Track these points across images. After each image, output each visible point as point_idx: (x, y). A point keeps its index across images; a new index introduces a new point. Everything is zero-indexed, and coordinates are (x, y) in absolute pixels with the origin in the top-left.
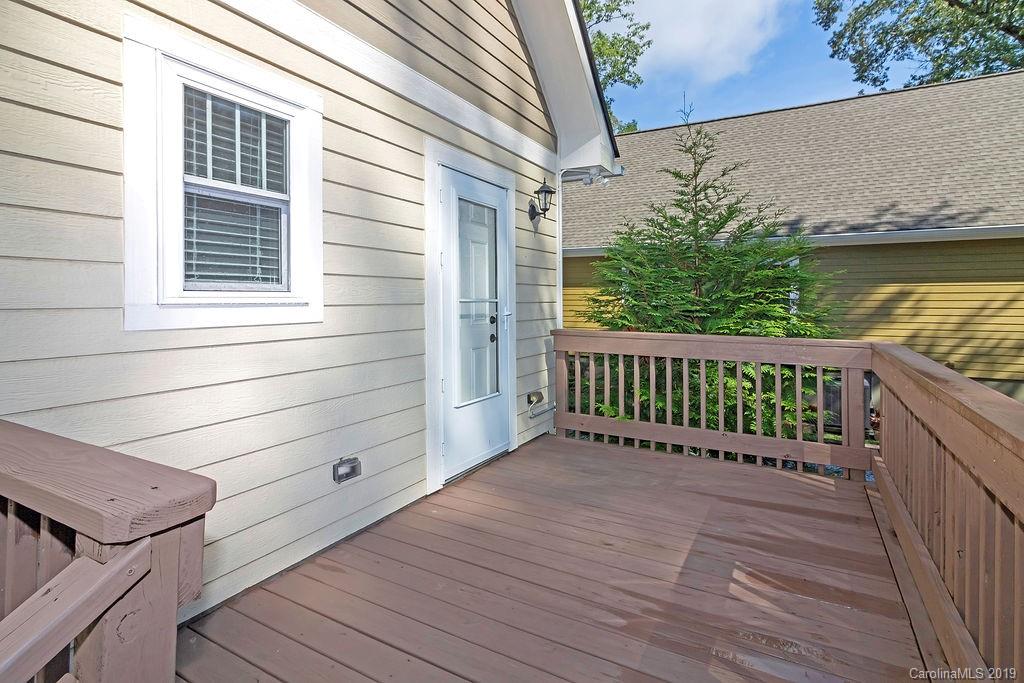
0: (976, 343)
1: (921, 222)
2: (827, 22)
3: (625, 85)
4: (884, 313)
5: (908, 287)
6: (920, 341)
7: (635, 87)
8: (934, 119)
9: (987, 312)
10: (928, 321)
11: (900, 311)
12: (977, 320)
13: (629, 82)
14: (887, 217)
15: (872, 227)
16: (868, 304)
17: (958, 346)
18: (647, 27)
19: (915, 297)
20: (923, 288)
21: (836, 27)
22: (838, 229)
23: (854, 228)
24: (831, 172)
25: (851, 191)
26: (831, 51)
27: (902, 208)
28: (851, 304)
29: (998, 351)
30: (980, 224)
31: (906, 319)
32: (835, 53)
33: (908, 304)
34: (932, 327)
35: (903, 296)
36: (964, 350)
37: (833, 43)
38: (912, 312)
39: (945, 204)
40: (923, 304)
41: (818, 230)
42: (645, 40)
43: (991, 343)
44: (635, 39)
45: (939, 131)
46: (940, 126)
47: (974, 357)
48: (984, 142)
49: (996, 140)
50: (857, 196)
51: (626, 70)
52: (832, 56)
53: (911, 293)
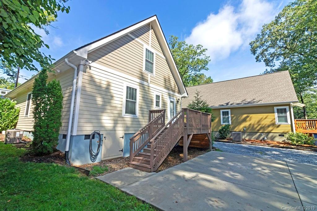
0: (261, 125)
1: (249, 103)
2: (254, 54)
3: (205, 70)
4: (245, 120)
5: (249, 115)
6: (251, 125)
7: (207, 70)
8: (258, 82)
9: (262, 119)
10: (252, 122)
11: (247, 120)
12: (261, 121)
13: (205, 69)
14: (244, 102)
15: (241, 104)
16: (242, 118)
17: (258, 126)
18: (209, 57)
19: (250, 117)
20: (251, 115)
21: (256, 55)
22: (234, 104)
23: (237, 104)
24: (238, 93)
25: (240, 97)
26: (256, 60)
27: (246, 100)
28: (239, 118)
29: (265, 127)
30: (259, 103)
31: (249, 121)
32: (257, 61)
33: (249, 118)
34: (253, 122)
35: (248, 117)
36: (259, 127)
37: (256, 58)
38: (249, 120)
39: (254, 100)
40: (251, 118)
41: (231, 104)
42: (209, 60)
43: (264, 125)
44: (207, 60)
45: (259, 85)
46: (259, 84)
47: (261, 128)
48: (266, 87)
49: (268, 87)
50: (241, 98)
51: (205, 67)
52: (256, 62)
53: (249, 116)
